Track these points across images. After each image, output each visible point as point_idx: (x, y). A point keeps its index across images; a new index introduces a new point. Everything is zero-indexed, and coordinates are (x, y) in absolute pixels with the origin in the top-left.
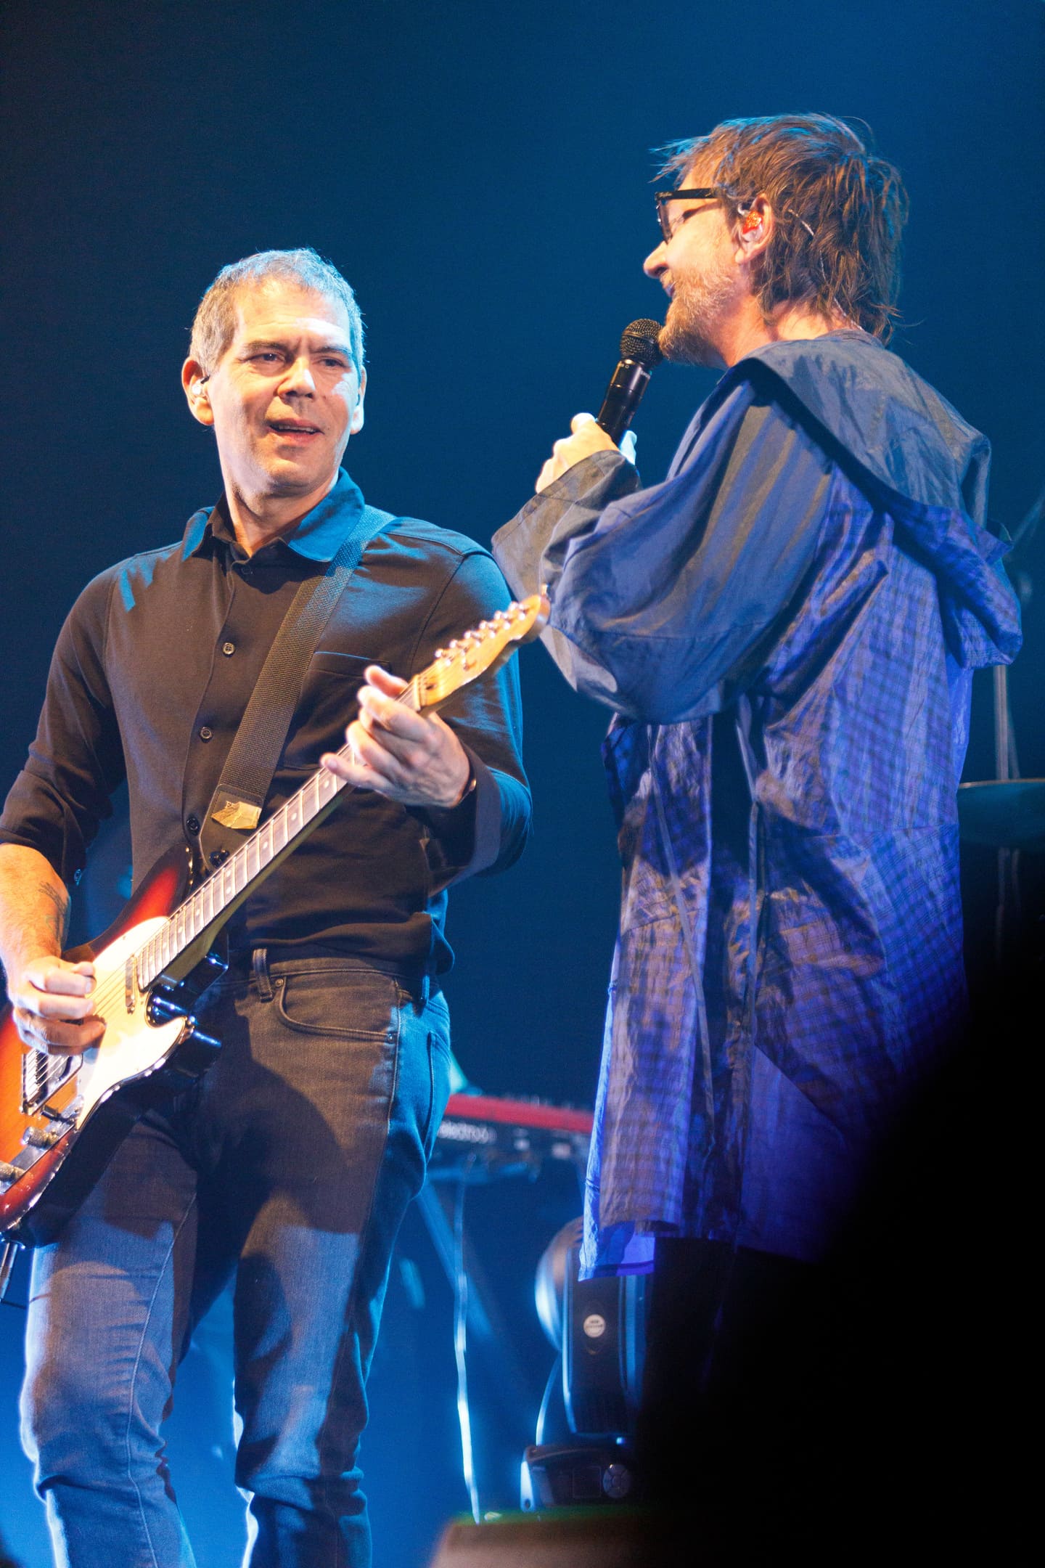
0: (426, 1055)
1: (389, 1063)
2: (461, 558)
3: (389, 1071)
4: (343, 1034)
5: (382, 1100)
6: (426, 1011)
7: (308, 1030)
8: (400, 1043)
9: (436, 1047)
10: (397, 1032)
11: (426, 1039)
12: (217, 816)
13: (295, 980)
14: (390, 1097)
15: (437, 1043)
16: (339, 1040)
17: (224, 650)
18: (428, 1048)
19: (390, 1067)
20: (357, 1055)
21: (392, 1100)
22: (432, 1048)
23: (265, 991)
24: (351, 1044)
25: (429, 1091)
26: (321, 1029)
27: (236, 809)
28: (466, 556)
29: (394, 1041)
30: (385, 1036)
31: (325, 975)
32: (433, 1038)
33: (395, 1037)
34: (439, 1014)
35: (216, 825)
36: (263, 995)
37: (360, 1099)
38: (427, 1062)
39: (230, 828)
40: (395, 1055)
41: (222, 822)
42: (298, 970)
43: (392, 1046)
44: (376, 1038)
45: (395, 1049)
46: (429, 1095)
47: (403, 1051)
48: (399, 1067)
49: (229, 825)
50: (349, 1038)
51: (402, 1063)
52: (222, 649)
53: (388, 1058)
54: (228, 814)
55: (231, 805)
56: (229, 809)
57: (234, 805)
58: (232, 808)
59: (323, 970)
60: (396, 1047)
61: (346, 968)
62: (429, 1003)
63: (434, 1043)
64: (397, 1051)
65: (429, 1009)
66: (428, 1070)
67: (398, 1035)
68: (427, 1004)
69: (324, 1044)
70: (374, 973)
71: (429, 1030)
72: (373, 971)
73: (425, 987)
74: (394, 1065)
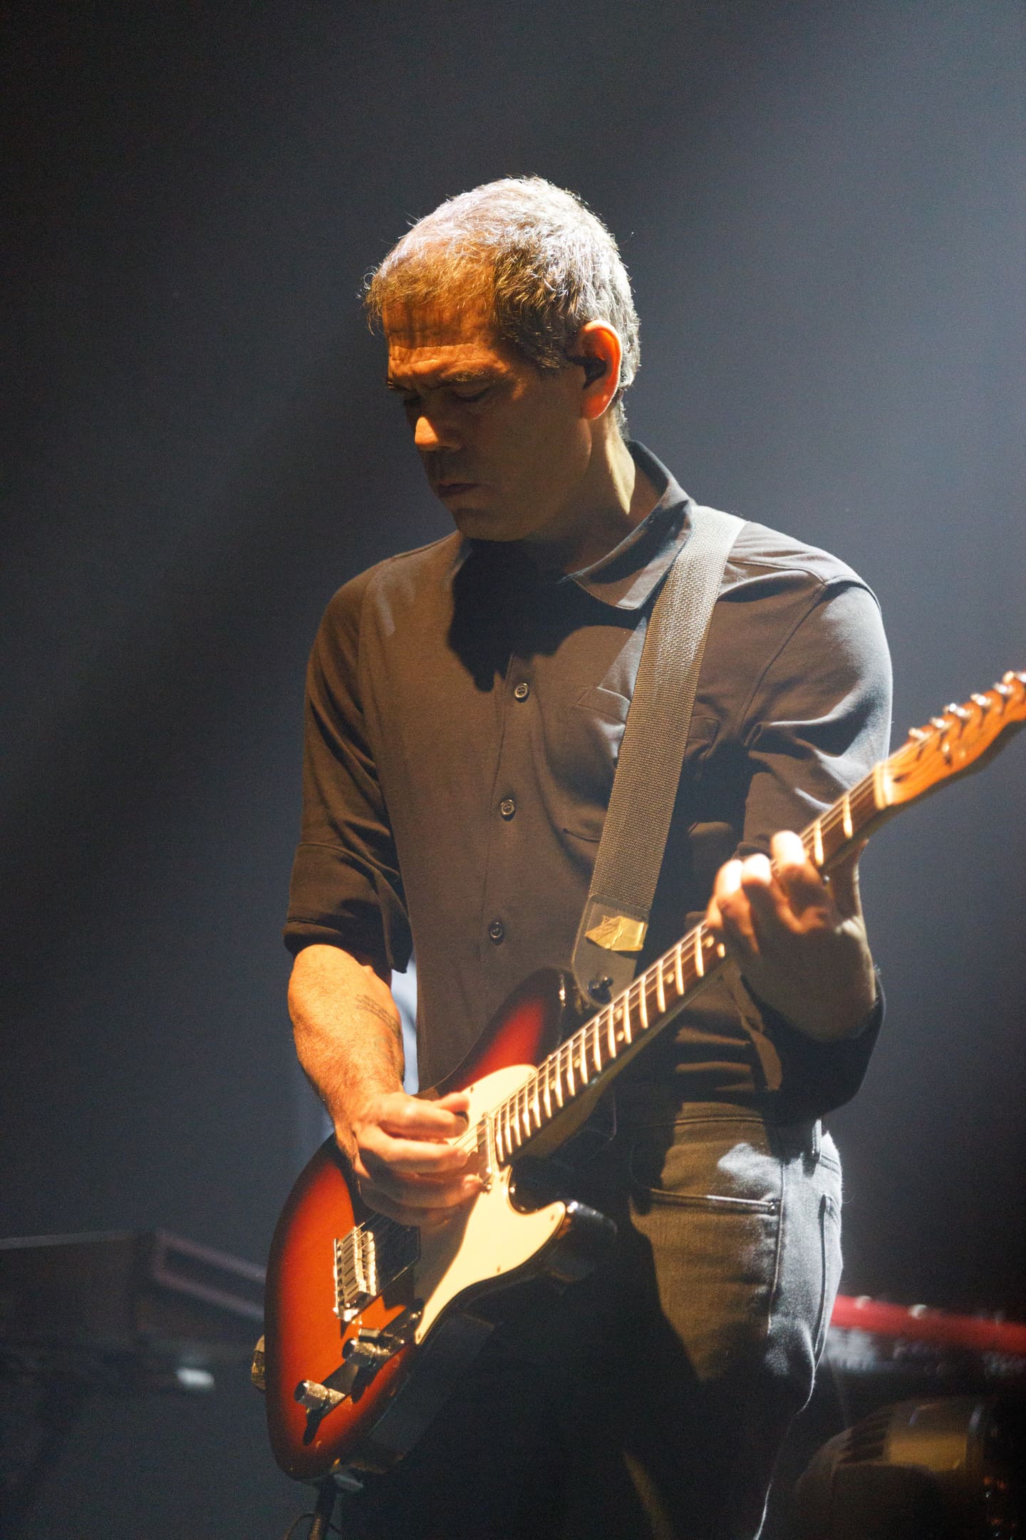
0: (818, 1227)
1: (771, 1242)
3: (770, 1252)
5: (762, 1288)
6: (818, 1167)
7: (667, 1199)
8: (784, 1215)
9: (830, 1215)
10: (780, 1201)
11: (818, 1205)
12: (593, 934)
14: (772, 1284)
15: (832, 1208)
17: (516, 693)
18: (821, 1216)
19: (773, 1247)
20: (729, 1231)
21: (774, 1288)
22: (826, 1216)
24: (722, 1217)
25: (821, 1271)
26: (682, 1197)
27: (616, 926)
29: (777, 1211)
30: (767, 1206)
32: (828, 1202)
33: (779, 1207)
35: (593, 947)
37: (735, 1287)
38: (819, 1235)
39: (609, 950)
40: (778, 1230)
41: (598, 942)
43: (774, 1218)
44: (752, 1208)
45: (778, 1223)
46: (821, 1277)
47: (788, 1225)
48: (784, 1246)
49: (607, 946)
50: (719, 1208)
51: (787, 1240)
52: (513, 693)
53: (770, 1234)
54: (605, 932)
55: (608, 921)
56: (607, 925)
57: (612, 921)
58: (610, 924)
59: (684, 1121)
60: (779, 1219)
61: (715, 1116)
62: (822, 1156)
63: (829, 1209)
64: (781, 1226)
65: (823, 1165)
66: (820, 1245)
67: (782, 1205)
68: (821, 1158)
69: (688, 1217)
70: (752, 1121)
71: (823, 1192)
72: (751, 1119)
73: (815, 1136)
74: (776, 1243)
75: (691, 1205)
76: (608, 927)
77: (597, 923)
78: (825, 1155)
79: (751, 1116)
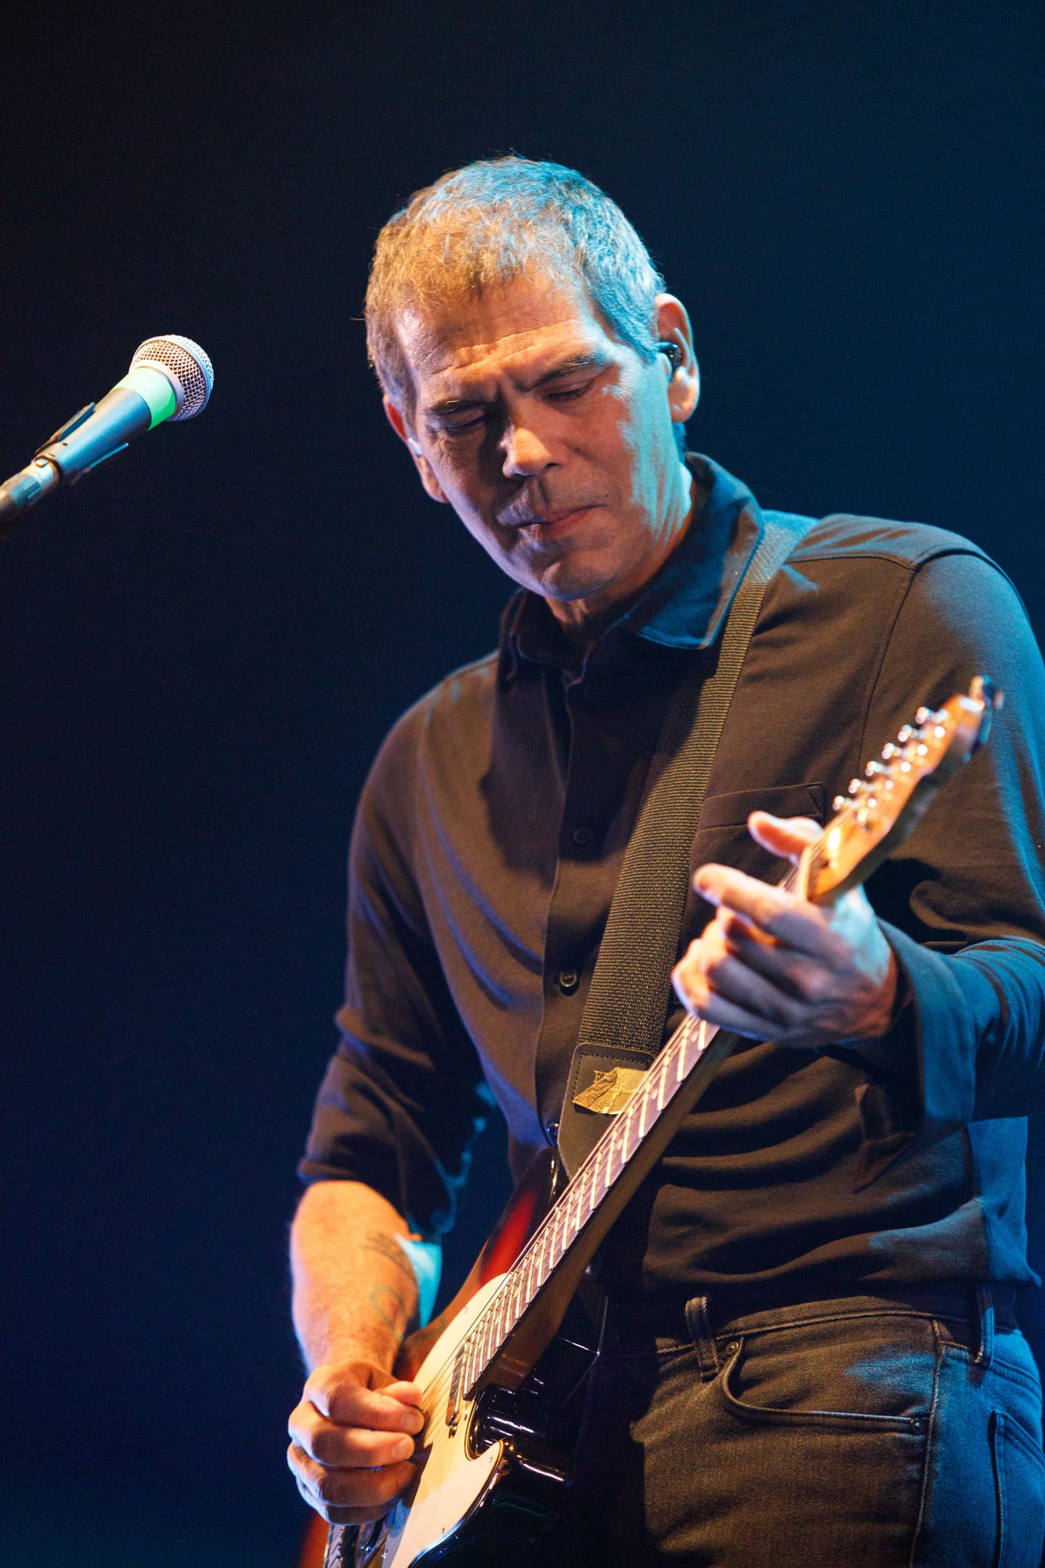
0: (987, 1450)
1: (913, 1468)
2: (909, 574)
3: (912, 1481)
4: (829, 1421)
5: (899, 1529)
6: (989, 1375)
7: (773, 1418)
8: (934, 1433)
9: (1005, 1436)
10: (928, 1415)
11: (987, 1422)
12: (581, 1100)
13: (758, 1342)
14: (914, 1524)
15: (1007, 1429)
16: (821, 1433)
18: (991, 1440)
19: (916, 1475)
20: (854, 1456)
21: (918, 1530)
22: (997, 1439)
23: (707, 1362)
24: (843, 1439)
25: (993, 1510)
27: (613, 1081)
28: (919, 568)
29: (924, 1430)
30: (908, 1422)
31: (807, 1329)
32: (1001, 1421)
33: (926, 1423)
34: (1015, 1381)
35: (584, 1116)
36: (706, 1369)
38: (988, 1463)
39: (607, 1115)
40: (924, 1453)
42: (764, 1325)
43: (918, 1438)
44: (887, 1425)
45: (925, 1443)
46: (994, 1517)
47: (940, 1447)
48: (933, 1474)
50: (840, 1427)
51: (938, 1467)
53: (910, 1459)
54: (602, 1092)
55: (603, 1076)
56: (601, 1083)
57: (607, 1076)
58: (605, 1080)
59: (805, 1322)
60: (927, 1440)
61: (844, 1313)
62: (995, 1361)
63: (1002, 1430)
64: (929, 1448)
65: (995, 1373)
66: (991, 1476)
67: (932, 1420)
68: (992, 1363)
69: (796, 1441)
70: (895, 1315)
71: (993, 1408)
72: (893, 1312)
73: (985, 1334)
74: (921, 1471)
75: (802, 1425)
76: (602, 1085)
77: (588, 1081)
78: (998, 1360)
79: (893, 1308)
